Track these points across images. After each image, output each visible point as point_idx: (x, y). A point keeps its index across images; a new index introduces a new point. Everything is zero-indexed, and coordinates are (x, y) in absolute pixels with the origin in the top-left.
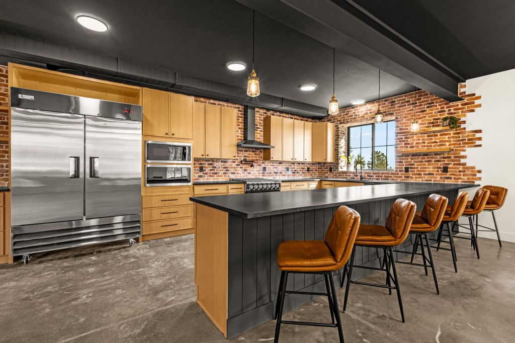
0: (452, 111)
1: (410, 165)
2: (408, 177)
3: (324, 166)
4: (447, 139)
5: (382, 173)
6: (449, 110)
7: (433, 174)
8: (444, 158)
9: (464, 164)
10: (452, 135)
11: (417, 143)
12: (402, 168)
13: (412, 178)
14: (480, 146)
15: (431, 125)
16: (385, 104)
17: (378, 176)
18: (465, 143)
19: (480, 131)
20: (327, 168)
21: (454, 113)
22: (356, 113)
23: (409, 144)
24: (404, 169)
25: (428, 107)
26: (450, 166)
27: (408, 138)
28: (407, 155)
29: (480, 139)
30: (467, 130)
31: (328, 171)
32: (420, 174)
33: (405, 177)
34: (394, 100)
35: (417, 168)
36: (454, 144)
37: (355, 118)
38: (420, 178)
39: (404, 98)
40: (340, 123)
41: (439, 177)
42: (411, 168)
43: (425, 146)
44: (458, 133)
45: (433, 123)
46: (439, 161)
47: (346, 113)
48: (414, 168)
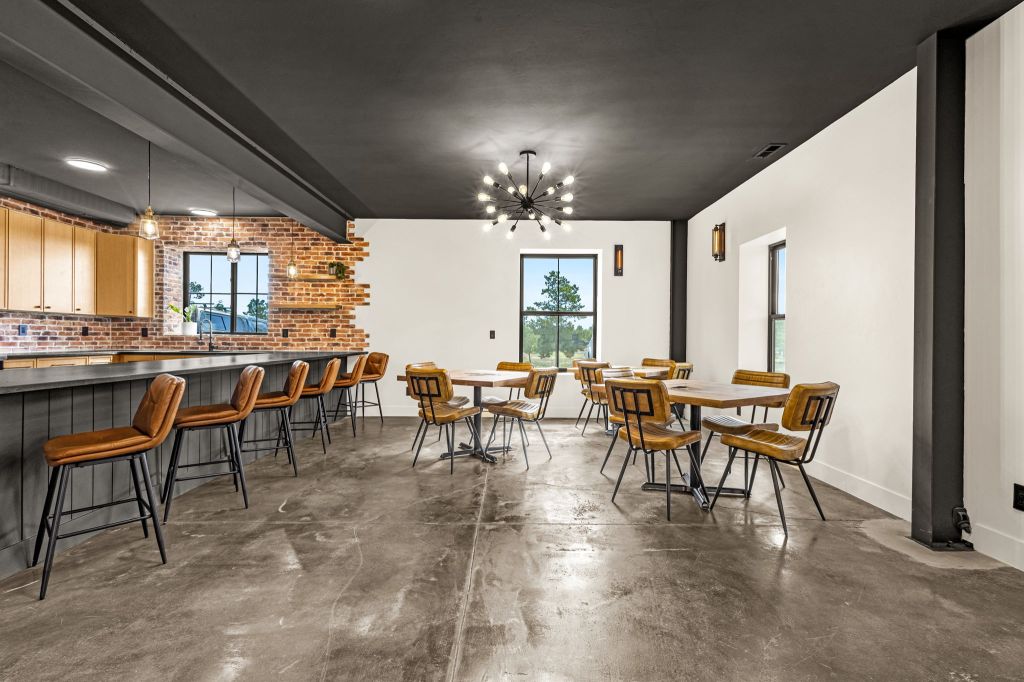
0: (341, 256)
1: (290, 326)
2: (287, 344)
3: (129, 325)
4: (335, 292)
5: (248, 339)
6: (337, 254)
7: (319, 340)
8: (331, 317)
9: (353, 327)
10: (340, 287)
11: (299, 294)
12: (278, 330)
13: (292, 345)
14: (368, 304)
15: (317, 270)
16: (252, 225)
17: (242, 344)
18: (353, 300)
19: (367, 286)
20: (137, 329)
21: (342, 259)
22: (200, 231)
23: (288, 294)
24: (281, 332)
25: (313, 244)
26: (339, 328)
27: (287, 285)
28: (284, 311)
29: (368, 295)
30: (356, 283)
31: (138, 334)
32: (303, 340)
33: (283, 344)
34: (266, 222)
35: (300, 331)
36: (343, 300)
37: (197, 239)
38: (303, 345)
39: (281, 222)
40: (166, 243)
41: (326, 343)
42: (292, 331)
43: (309, 299)
44: (346, 286)
45: (319, 267)
46: (326, 321)
47: (178, 226)
48: (295, 331)
